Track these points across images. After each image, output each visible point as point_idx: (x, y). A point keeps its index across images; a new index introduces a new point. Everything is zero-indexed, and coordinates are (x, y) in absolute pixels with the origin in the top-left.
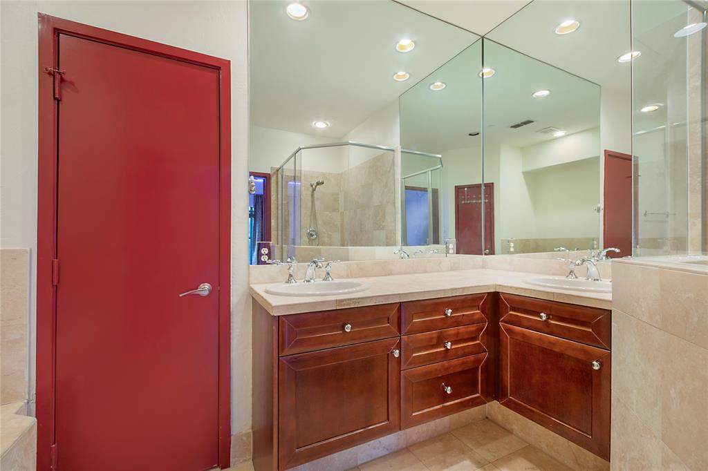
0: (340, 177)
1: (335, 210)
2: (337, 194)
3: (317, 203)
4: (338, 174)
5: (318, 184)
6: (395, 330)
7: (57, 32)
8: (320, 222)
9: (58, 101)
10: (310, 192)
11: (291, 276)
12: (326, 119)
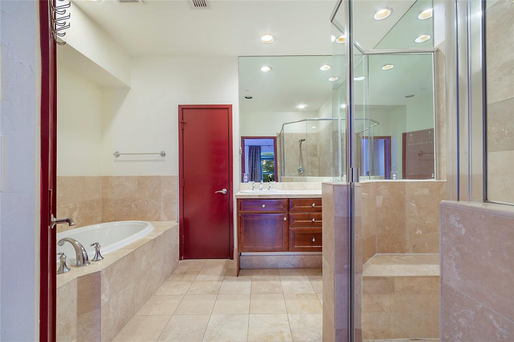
0: (317, 135)
1: (315, 155)
2: (316, 146)
3: (303, 152)
4: (317, 133)
5: (302, 140)
6: (286, 209)
7: (183, 109)
8: (305, 163)
9: (183, 130)
10: (299, 145)
11: (254, 187)
12: (305, 103)
